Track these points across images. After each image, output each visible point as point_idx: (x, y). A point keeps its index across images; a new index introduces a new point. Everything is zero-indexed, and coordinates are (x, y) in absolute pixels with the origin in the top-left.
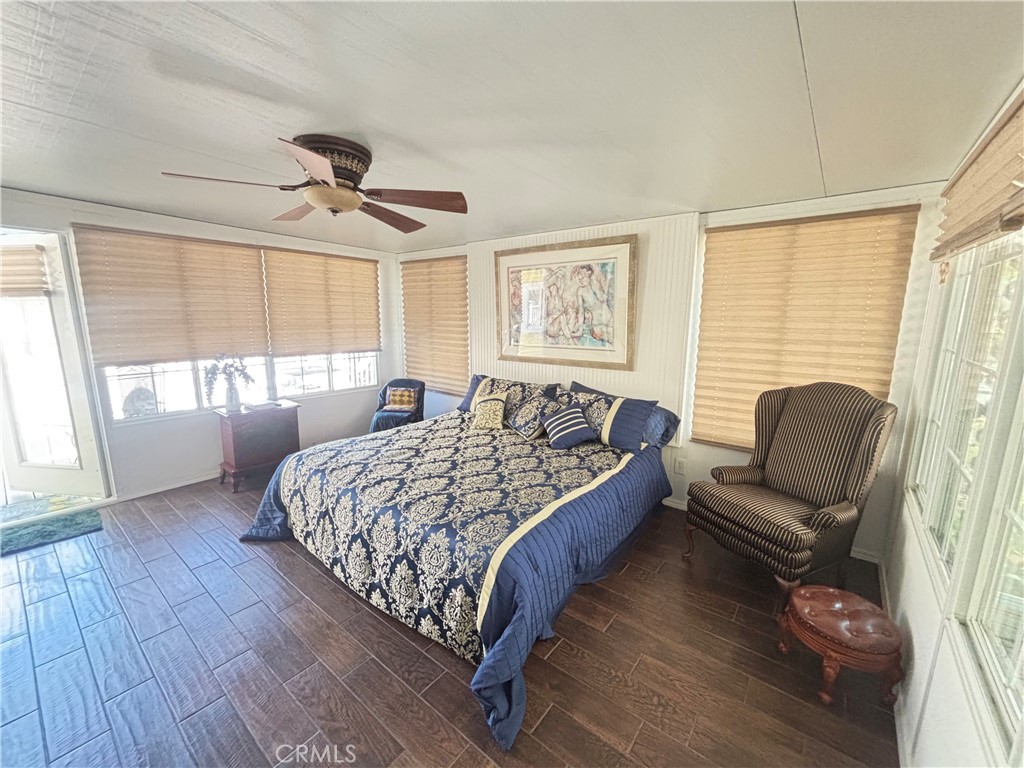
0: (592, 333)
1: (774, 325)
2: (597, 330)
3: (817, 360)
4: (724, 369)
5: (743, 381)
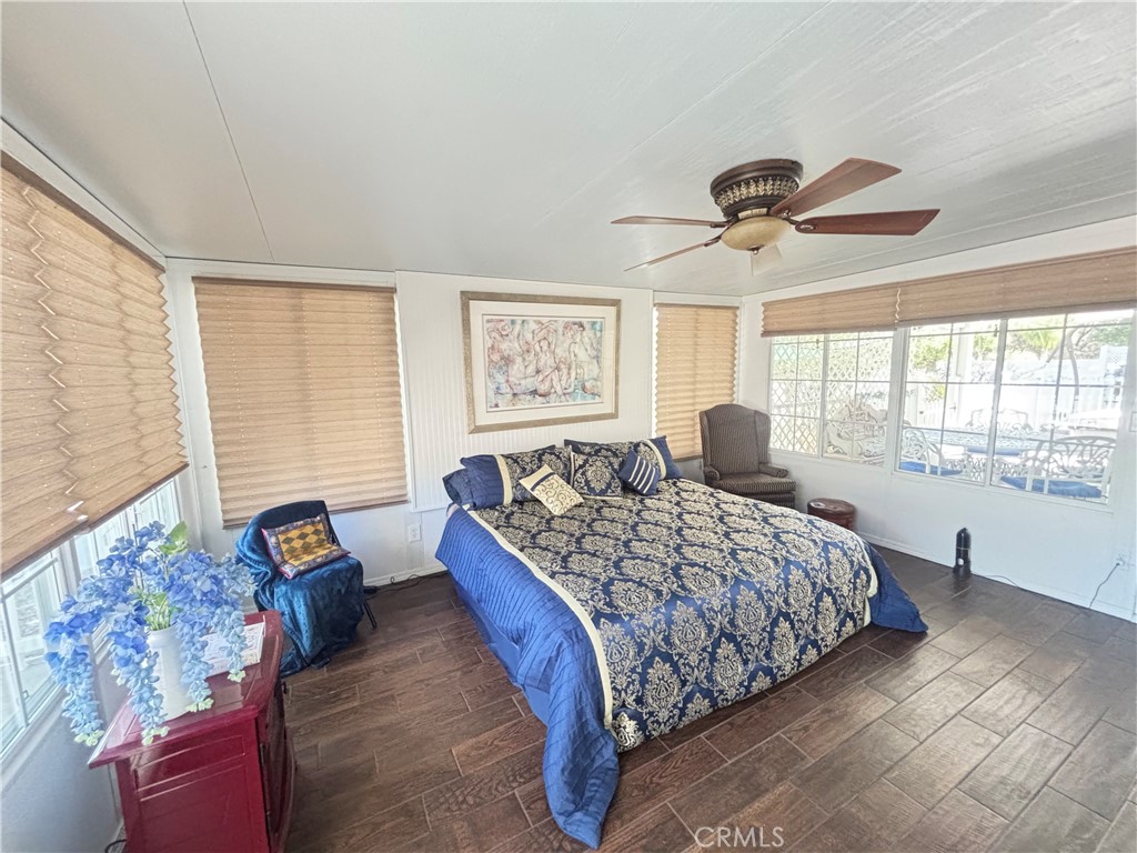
0: (584, 389)
1: (690, 372)
2: (588, 385)
3: (710, 392)
4: (670, 406)
5: (679, 412)
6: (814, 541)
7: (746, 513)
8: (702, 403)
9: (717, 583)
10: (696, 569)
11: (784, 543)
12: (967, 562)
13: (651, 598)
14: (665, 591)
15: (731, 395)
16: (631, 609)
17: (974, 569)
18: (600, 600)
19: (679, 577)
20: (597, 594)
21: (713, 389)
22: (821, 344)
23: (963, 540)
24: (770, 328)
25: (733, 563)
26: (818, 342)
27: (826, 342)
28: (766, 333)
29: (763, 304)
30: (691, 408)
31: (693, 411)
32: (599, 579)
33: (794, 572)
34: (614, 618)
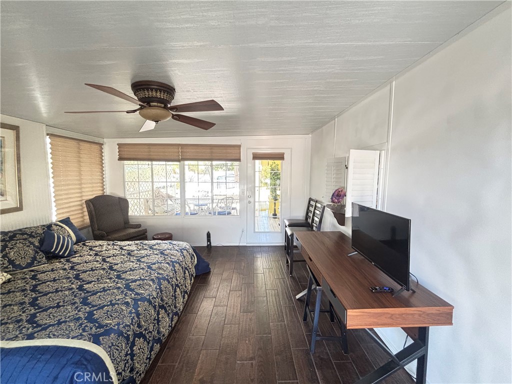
1: (77, 178)
3: (91, 189)
4: (66, 199)
5: (72, 202)
6: (177, 250)
7: (139, 248)
8: (87, 196)
9: (151, 284)
10: (138, 283)
11: (167, 255)
12: (210, 243)
13: (124, 308)
14: (129, 300)
15: (103, 190)
16: (116, 320)
17: (213, 244)
18: (91, 328)
19: (132, 290)
20: (86, 326)
21: (93, 187)
22: (150, 166)
23: (209, 235)
24: (123, 156)
25: (153, 272)
26: (149, 165)
27: (152, 165)
28: (121, 159)
29: (118, 144)
30: (80, 199)
31: (81, 200)
32: (80, 317)
33: (176, 266)
34: (107, 333)
